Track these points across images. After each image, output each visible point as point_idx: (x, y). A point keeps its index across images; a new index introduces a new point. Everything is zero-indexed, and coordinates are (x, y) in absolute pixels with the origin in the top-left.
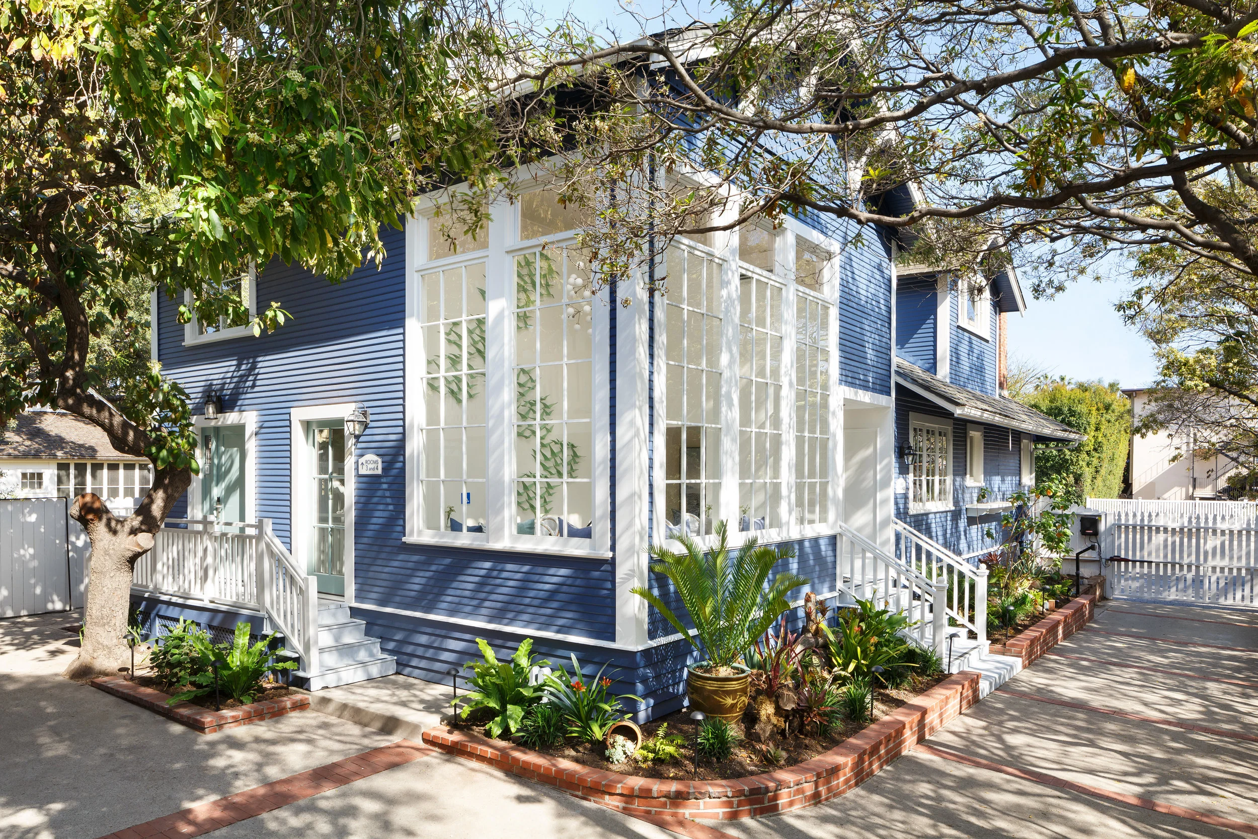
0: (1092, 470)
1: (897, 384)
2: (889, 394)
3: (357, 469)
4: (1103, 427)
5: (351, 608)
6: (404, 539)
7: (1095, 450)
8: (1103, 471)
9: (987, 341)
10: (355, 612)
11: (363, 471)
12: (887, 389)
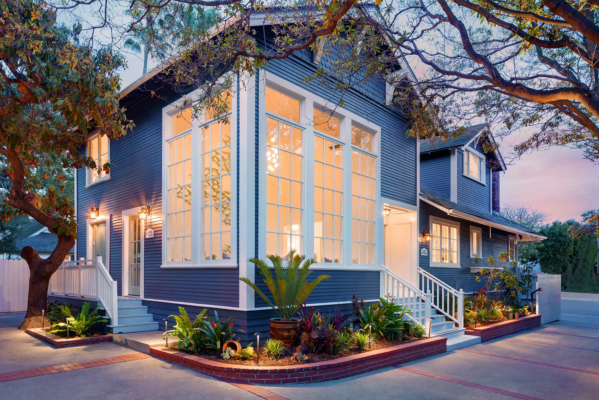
0: (573, 265)
1: (420, 200)
2: (416, 205)
3: (145, 236)
4: (579, 243)
5: (142, 300)
6: (161, 266)
7: (574, 255)
8: (580, 266)
9: (484, 185)
10: (144, 303)
11: (147, 237)
12: (415, 203)
